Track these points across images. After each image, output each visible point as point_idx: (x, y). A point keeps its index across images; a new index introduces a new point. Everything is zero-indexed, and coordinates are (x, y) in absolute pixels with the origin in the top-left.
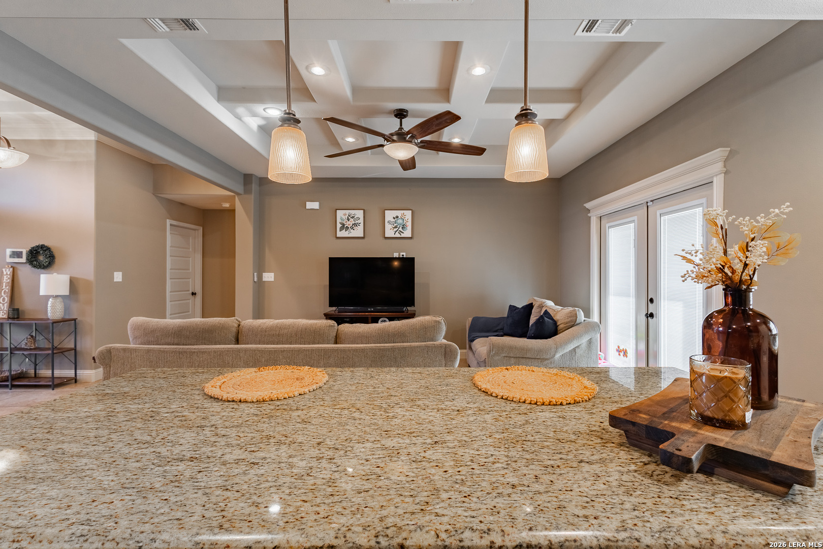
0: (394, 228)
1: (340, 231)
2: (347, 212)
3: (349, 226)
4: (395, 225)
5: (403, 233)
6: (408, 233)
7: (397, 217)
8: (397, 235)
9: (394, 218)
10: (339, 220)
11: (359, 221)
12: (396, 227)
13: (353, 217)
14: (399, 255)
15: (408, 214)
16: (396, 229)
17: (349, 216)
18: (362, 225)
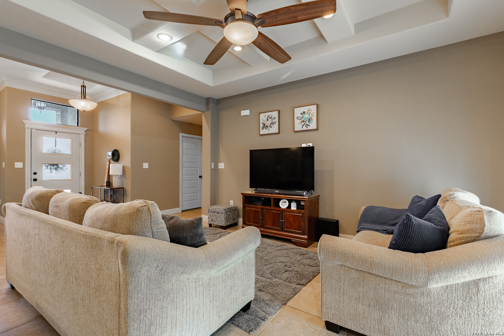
0: (302, 122)
1: (262, 130)
2: (267, 114)
3: (268, 125)
4: (303, 119)
5: (309, 126)
6: (313, 126)
7: (304, 113)
8: (305, 128)
9: (302, 114)
10: (261, 122)
11: (275, 121)
12: (303, 121)
13: (270, 118)
14: (306, 145)
15: (313, 108)
16: (303, 124)
17: (268, 117)
18: (277, 123)
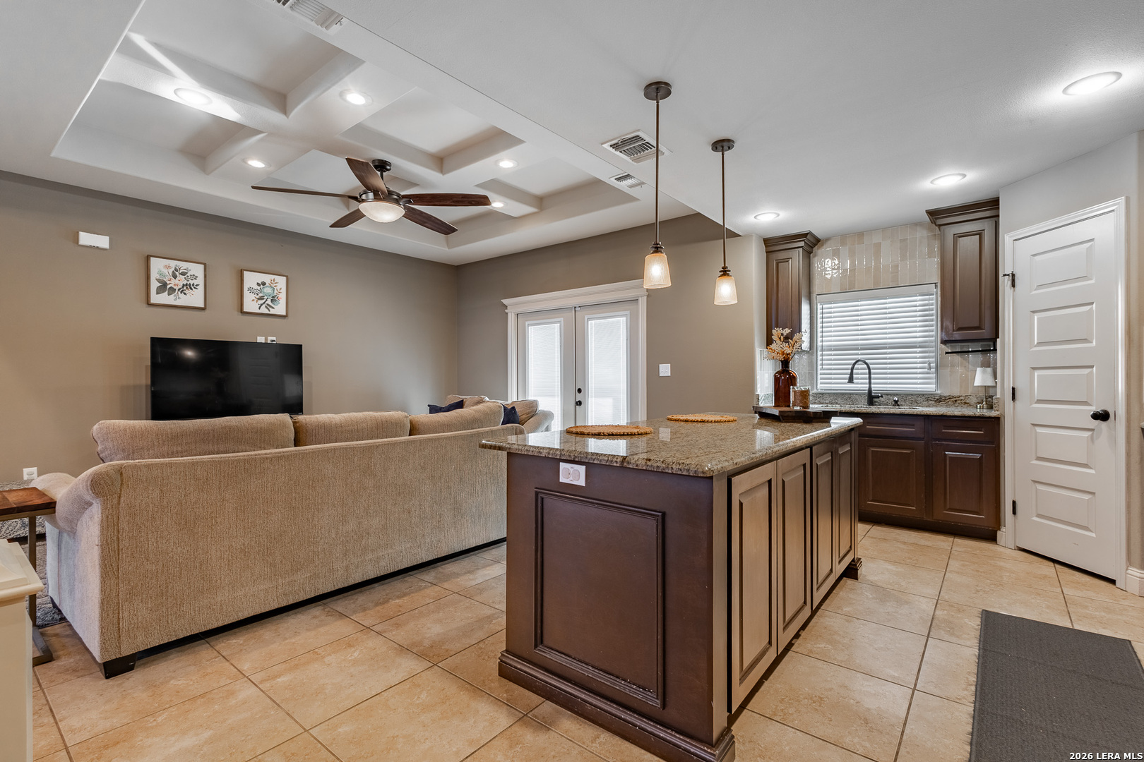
0: (259, 299)
1: (157, 293)
2: (173, 264)
3: (176, 288)
4: (261, 295)
5: (273, 308)
6: (280, 309)
7: (264, 284)
8: (264, 310)
9: (258, 285)
10: (154, 275)
11: (196, 282)
12: (261, 298)
13: (183, 274)
14: (266, 339)
15: (281, 281)
16: (262, 302)
17: (176, 270)
18: (201, 288)
